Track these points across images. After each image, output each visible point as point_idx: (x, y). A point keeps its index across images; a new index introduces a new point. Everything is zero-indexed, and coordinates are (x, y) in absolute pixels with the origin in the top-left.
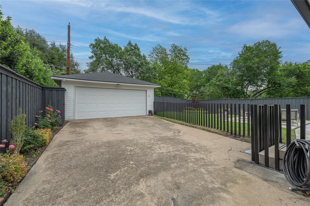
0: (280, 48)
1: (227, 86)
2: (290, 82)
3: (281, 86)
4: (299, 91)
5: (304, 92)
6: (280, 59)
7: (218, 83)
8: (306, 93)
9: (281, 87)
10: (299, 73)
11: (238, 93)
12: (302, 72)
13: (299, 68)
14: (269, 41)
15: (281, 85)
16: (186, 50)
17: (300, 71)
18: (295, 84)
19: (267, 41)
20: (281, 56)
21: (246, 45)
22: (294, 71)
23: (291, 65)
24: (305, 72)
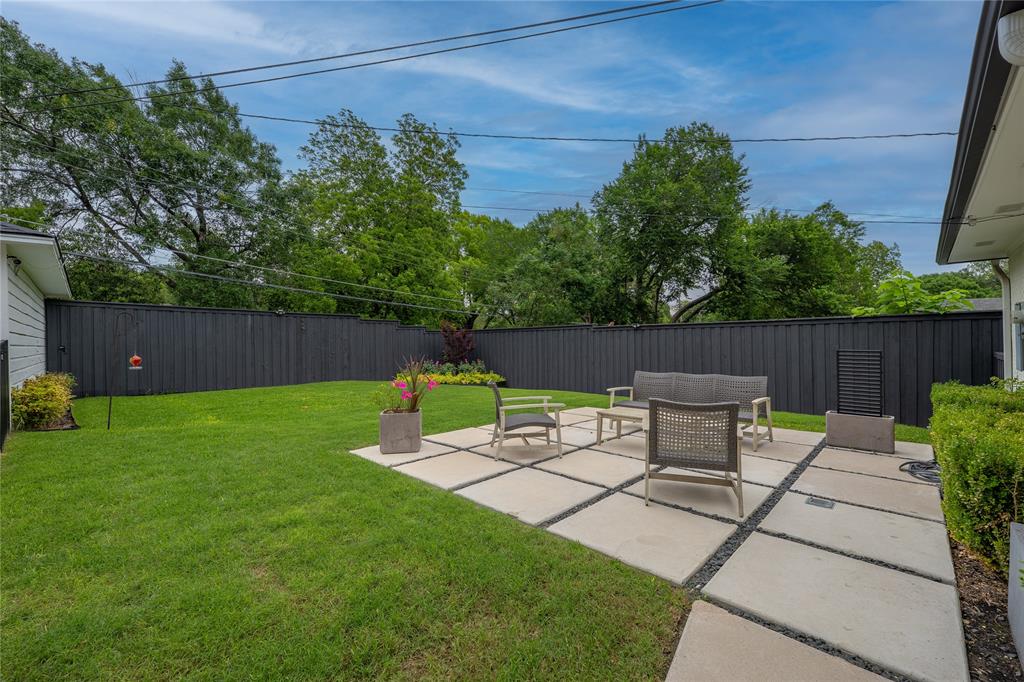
0: (743, 156)
1: (580, 276)
2: (771, 271)
3: (745, 283)
4: (794, 302)
5: (807, 305)
6: (743, 195)
7: (546, 265)
8: (814, 306)
9: (747, 286)
10: (794, 244)
11: (622, 304)
12: (802, 241)
13: (793, 228)
14: (710, 126)
15: (747, 280)
16: (456, 142)
17: (797, 238)
18: (782, 279)
19: (704, 125)
20: (747, 184)
21: (644, 137)
22: (781, 236)
23: (774, 217)
24: (810, 240)
